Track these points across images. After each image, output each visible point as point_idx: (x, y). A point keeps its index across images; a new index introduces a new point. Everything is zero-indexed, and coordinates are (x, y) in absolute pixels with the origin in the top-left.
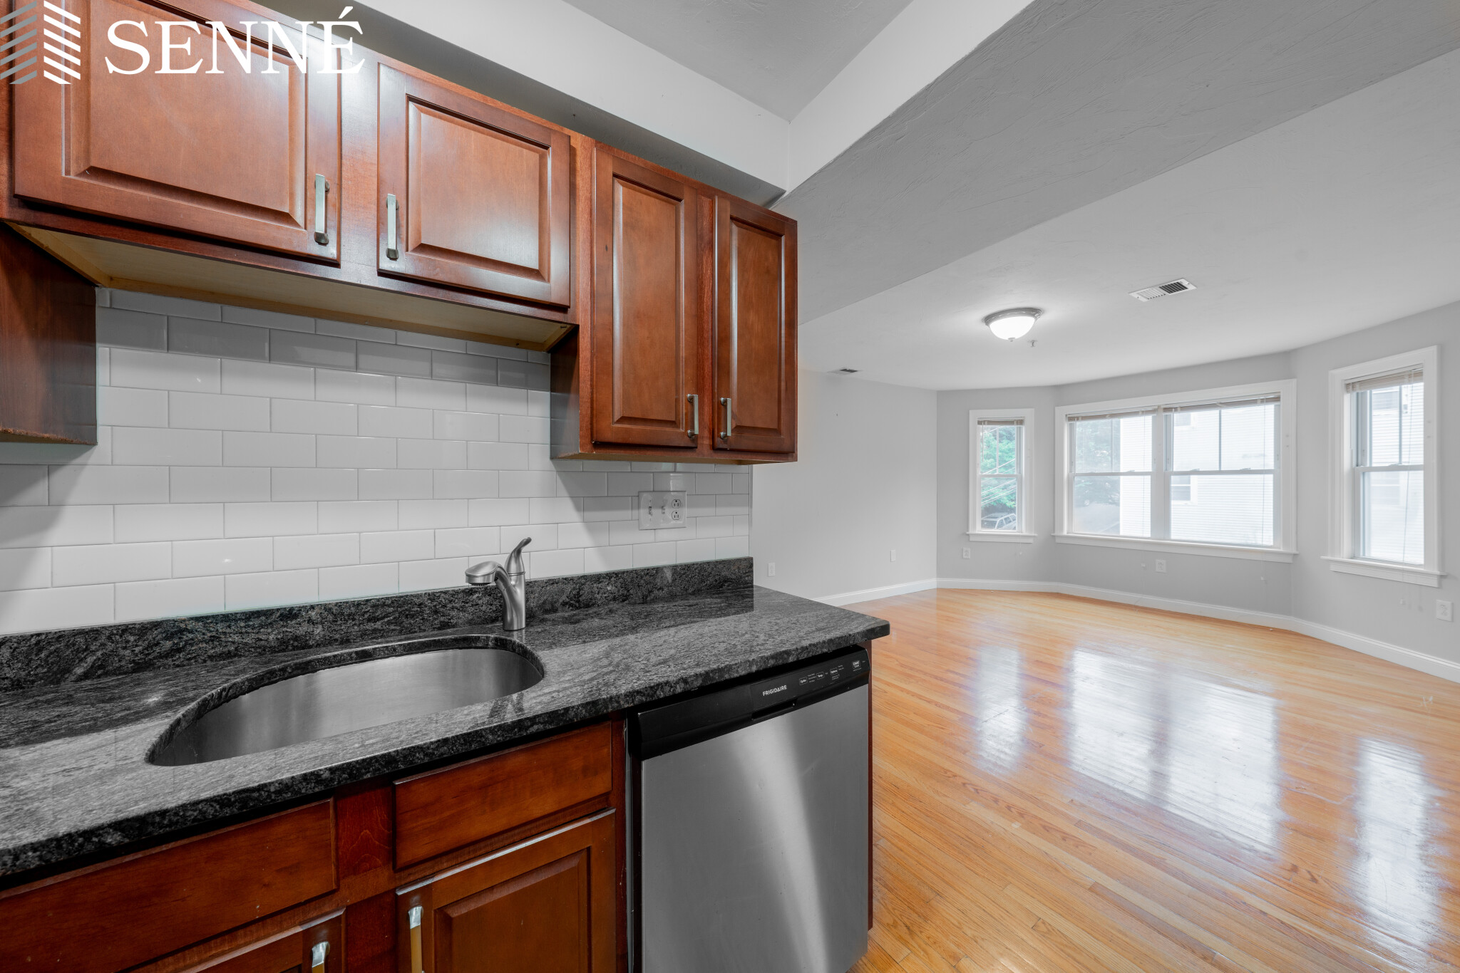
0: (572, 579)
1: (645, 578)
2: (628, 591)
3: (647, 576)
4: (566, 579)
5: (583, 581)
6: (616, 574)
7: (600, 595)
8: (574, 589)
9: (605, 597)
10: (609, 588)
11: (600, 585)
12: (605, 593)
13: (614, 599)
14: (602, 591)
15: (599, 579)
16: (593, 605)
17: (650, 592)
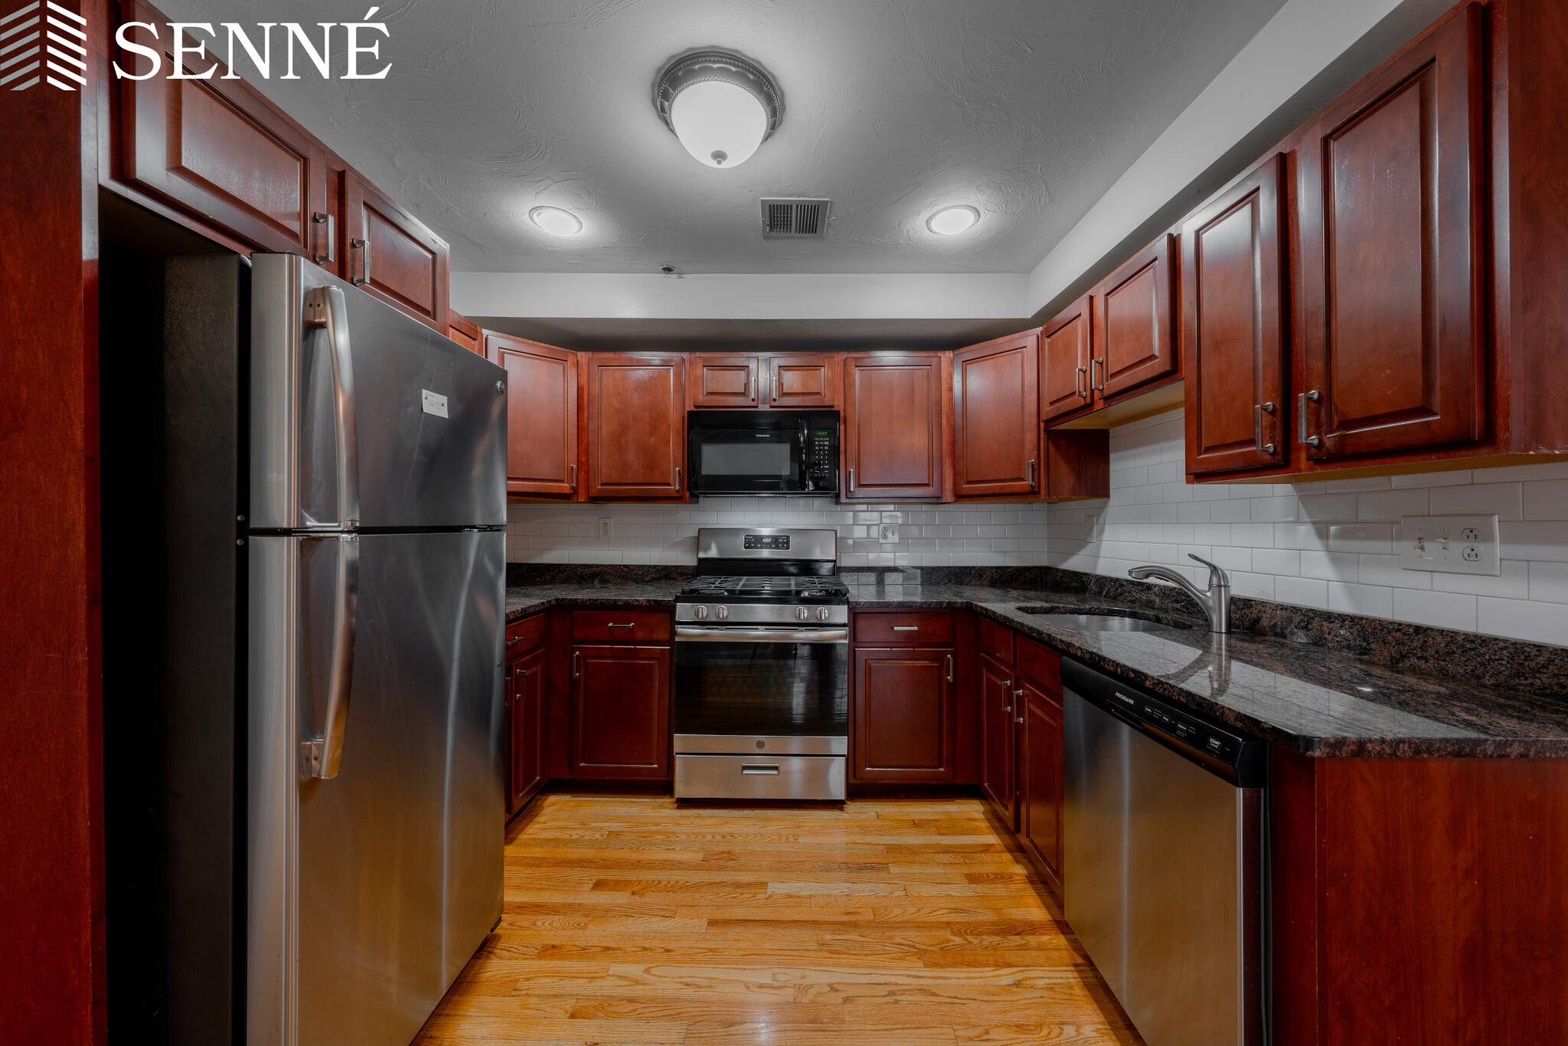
0: (1300, 610)
1: (1394, 634)
2: (1369, 644)
3: (1398, 634)
4: (1294, 608)
5: (1312, 615)
6: (1351, 618)
7: (1332, 637)
8: (1302, 621)
9: (1338, 641)
10: (1342, 632)
11: (1331, 625)
12: (1337, 637)
13: (1349, 647)
14: (1333, 633)
15: (1330, 617)
16: (1323, 645)
17: (1403, 657)
